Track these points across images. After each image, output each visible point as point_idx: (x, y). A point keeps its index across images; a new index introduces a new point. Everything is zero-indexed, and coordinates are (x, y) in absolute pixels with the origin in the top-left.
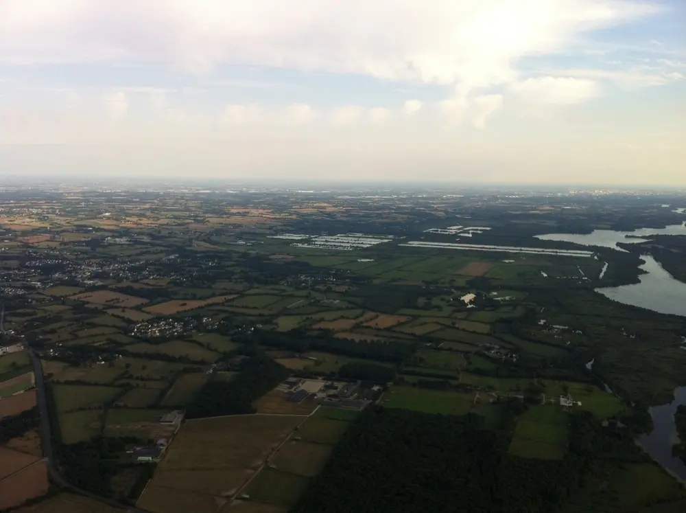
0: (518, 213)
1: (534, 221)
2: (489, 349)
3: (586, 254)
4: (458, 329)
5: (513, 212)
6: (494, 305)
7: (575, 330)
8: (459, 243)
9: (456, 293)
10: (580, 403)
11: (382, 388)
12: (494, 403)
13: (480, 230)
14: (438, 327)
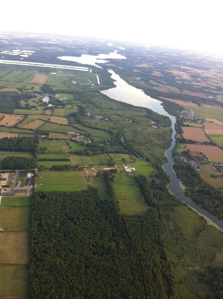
0: (43, 42)
1: (52, 48)
2: (75, 136)
3: (86, 69)
4: (52, 123)
5: (41, 42)
6: (62, 104)
7: (105, 118)
8: (23, 61)
9: (39, 96)
10: (134, 169)
11: (33, 175)
12: (97, 176)
13: (30, 53)
14: (43, 122)
